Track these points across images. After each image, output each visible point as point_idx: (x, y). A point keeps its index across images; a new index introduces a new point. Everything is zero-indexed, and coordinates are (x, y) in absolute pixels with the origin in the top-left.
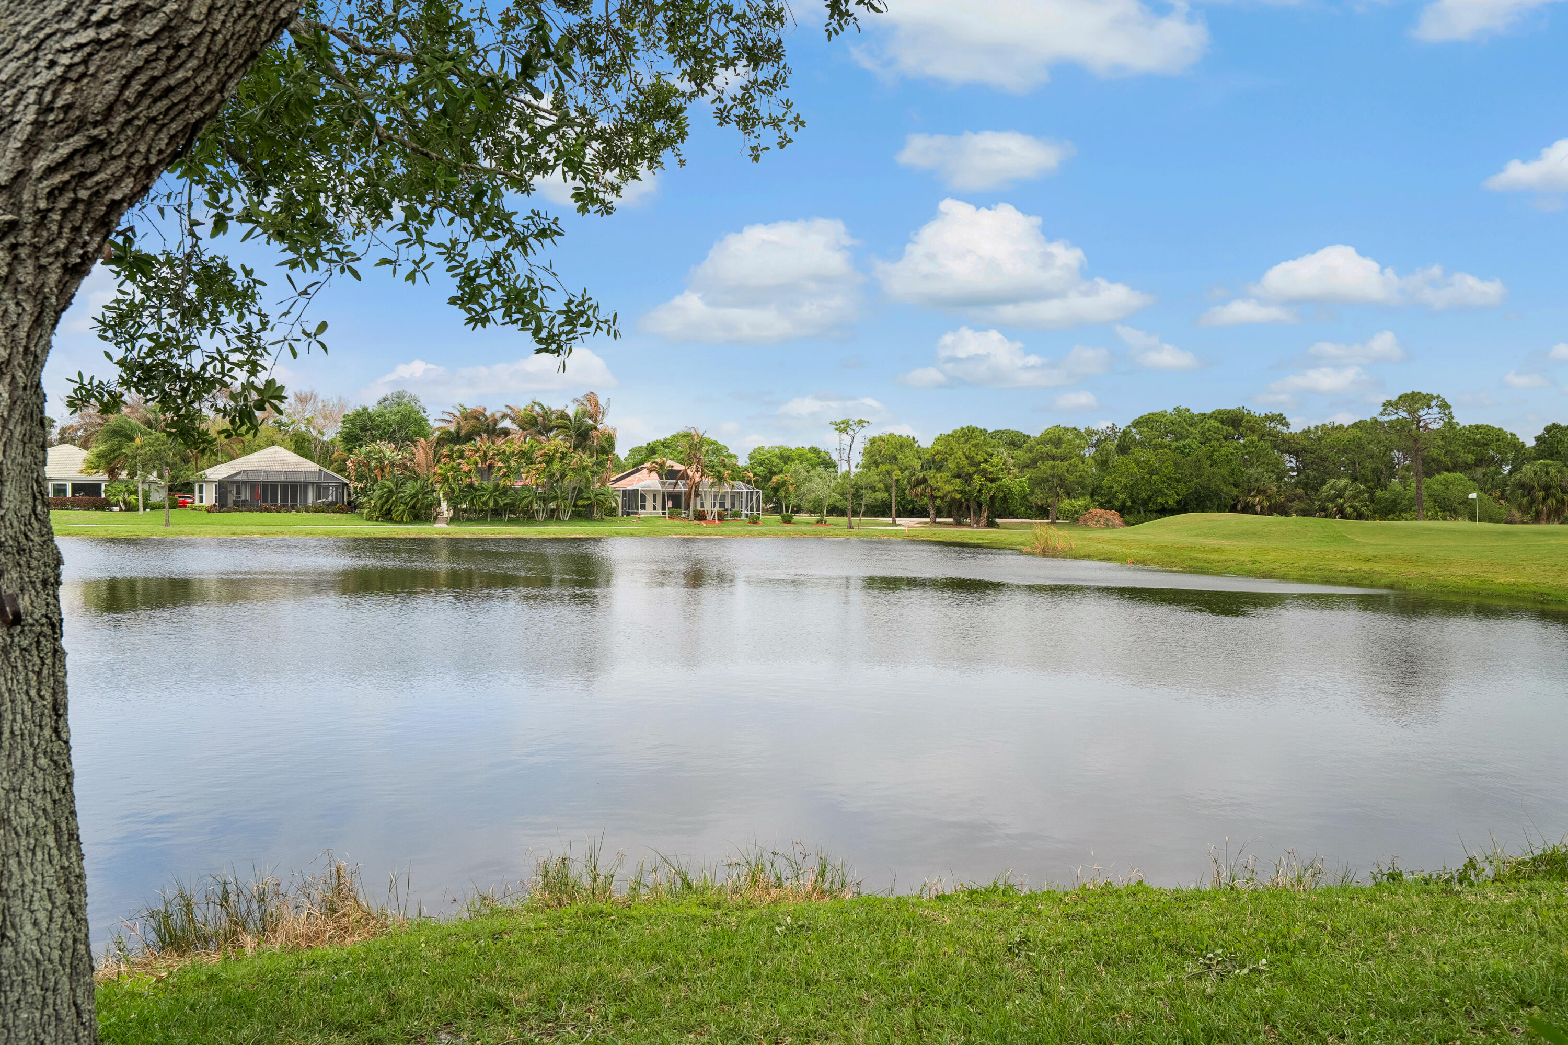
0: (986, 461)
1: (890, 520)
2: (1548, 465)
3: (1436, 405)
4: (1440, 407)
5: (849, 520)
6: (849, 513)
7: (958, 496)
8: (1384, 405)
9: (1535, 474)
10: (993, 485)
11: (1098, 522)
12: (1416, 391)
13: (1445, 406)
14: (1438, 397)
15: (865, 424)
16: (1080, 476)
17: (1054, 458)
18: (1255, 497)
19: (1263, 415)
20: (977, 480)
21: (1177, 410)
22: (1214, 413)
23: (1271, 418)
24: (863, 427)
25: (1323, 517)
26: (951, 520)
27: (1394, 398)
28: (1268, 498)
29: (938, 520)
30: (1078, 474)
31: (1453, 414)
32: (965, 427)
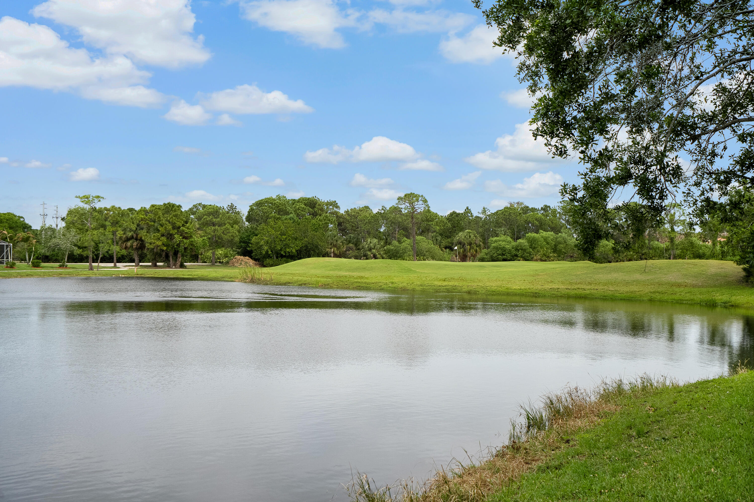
0: (183, 225)
1: (112, 265)
2: (470, 233)
3: (421, 200)
4: (423, 201)
5: (91, 265)
6: (90, 260)
7: (165, 248)
8: (398, 199)
9: (465, 237)
10: (188, 241)
11: (241, 264)
12: (413, 192)
13: (425, 201)
14: (422, 196)
15: (101, 200)
16: (232, 236)
17: (214, 225)
18: (331, 248)
19: (326, 201)
20: (178, 238)
21: (279, 197)
22: (300, 199)
23: (329, 204)
24: (99, 201)
25: (365, 259)
26: (150, 264)
27: (402, 195)
28: (338, 249)
29: (141, 264)
30: (230, 234)
31: (429, 205)
32: (166, 203)
